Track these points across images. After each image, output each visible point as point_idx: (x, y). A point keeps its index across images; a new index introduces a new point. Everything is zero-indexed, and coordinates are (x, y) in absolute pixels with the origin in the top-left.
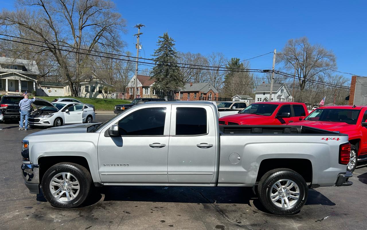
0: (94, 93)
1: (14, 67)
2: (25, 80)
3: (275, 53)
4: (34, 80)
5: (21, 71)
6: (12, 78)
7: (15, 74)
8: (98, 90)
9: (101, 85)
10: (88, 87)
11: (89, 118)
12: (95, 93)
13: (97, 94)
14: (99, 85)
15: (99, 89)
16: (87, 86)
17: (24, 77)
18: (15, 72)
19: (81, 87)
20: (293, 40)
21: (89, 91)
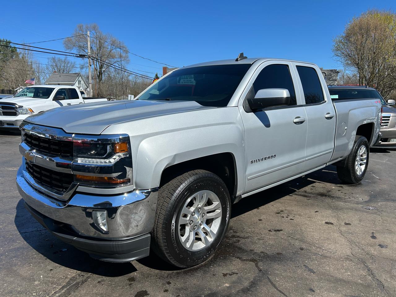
3: (89, 35)
20: (82, 25)
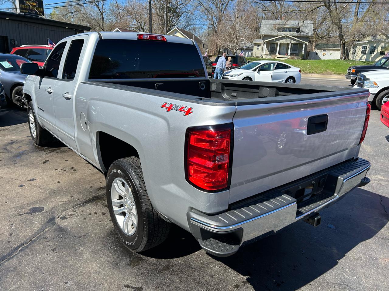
0: (373, 55)
1: (288, 29)
2: (296, 42)
4: (305, 42)
5: (295, 34)
6: (284, 41)
7: (287, 37)
8: (379, 51)
9: (385, 45)
10: (367, 47)
11: (289, 80)
12: (375, 55)
13: (376, 57)
14: (382, 45)
15: (381, 49)
16: (365, 47)
17: (295, 40)
18: (287, 35)
19: (357, 48)
21: (367, 52)
